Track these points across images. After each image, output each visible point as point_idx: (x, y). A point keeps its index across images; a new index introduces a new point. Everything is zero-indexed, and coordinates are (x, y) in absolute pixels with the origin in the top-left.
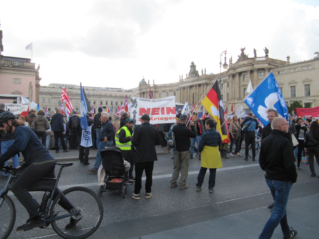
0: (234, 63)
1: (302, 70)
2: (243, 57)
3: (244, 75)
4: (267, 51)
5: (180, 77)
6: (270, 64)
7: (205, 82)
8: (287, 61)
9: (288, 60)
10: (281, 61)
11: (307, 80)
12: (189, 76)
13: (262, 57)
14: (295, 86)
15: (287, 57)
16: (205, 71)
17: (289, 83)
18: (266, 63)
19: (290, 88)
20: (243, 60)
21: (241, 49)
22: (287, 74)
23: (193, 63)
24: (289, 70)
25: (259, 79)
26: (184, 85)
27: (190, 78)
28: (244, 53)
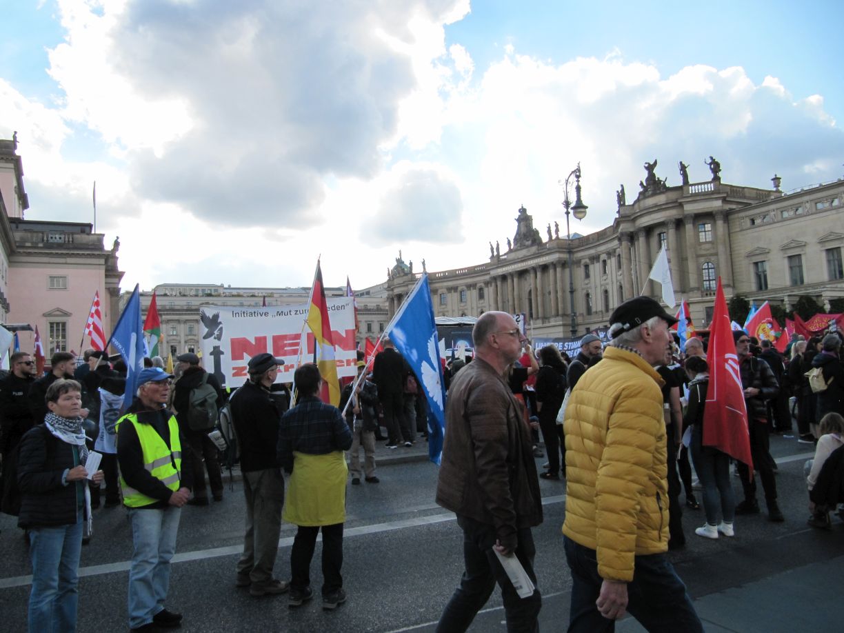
1: (814, 210)
2: (653, 185)
3: (660, 235)
4: (715, 167)
5: (492, 249)
6: (728, 199)
7: (559, 258)
8: (774, 189)
9: (777, 186)
10: (757, 189)
11: (832, 237)
12: (515, 244)
13: (704, 183)
14: (799, 255)
15: (772, 180)
16: (557, 231)
17: (785, 249)
18: (717, 199)
19: (786, 262)
20: (654, 194)
21: (647, 165)
22: (775, 223)
23: (523, 211)
24: (779, 213)
25: (701, 241)
26: (504, 269)
27: (519, 250)
28: (654, 175)
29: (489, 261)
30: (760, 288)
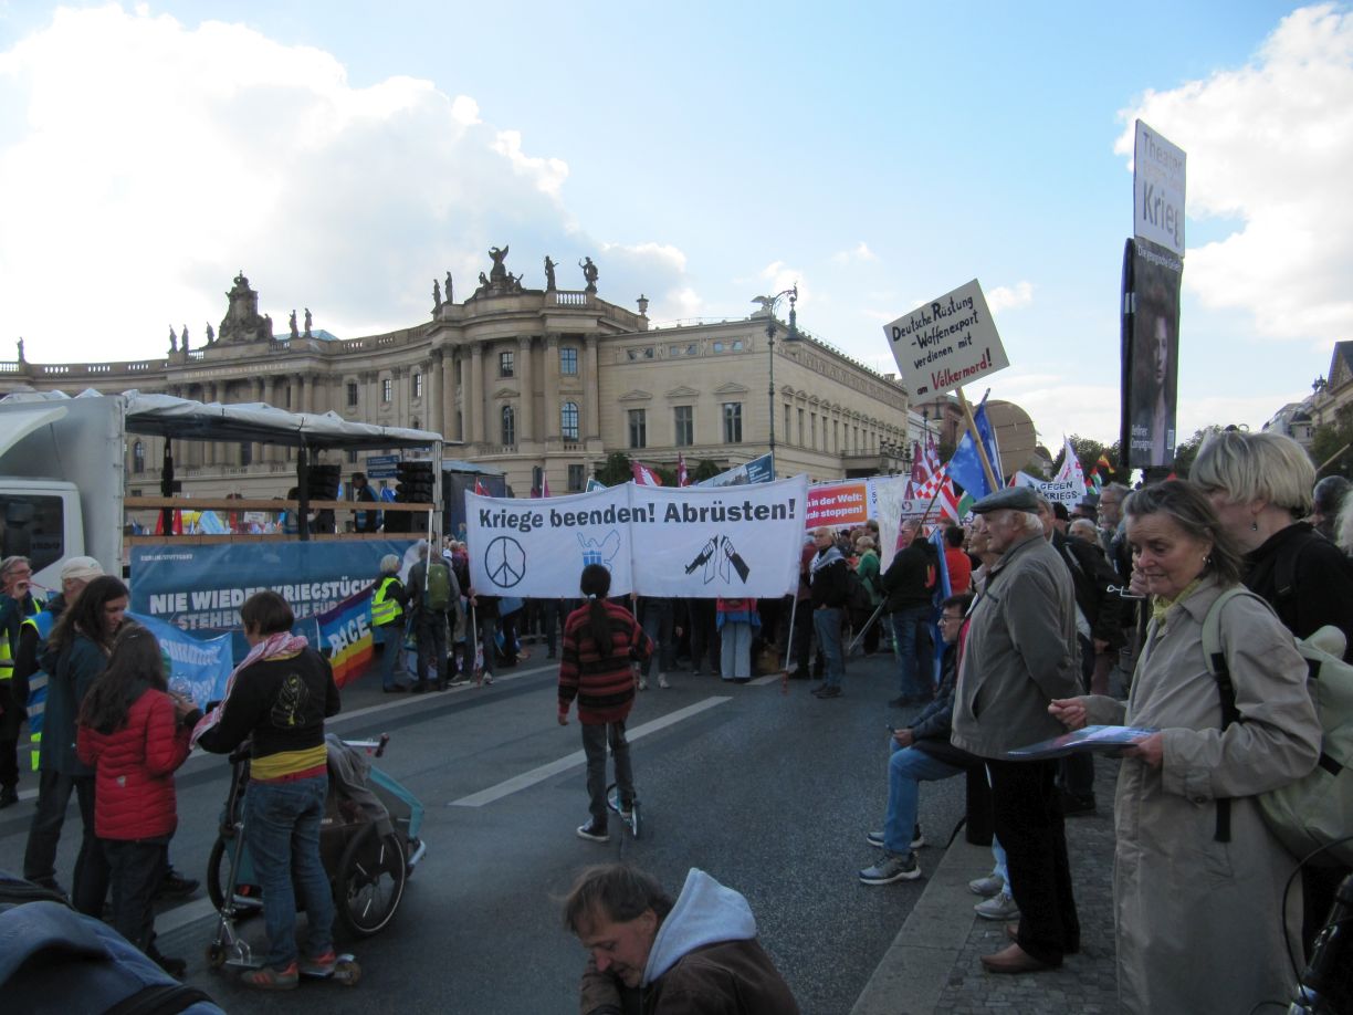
0: (463, 303)
1: (712, 352)
2: (500, 282)
3: (501, 355)
4: (591, 272)
5: (173, 338)
6: (602, 319)
7: (310, 368)
9: (643, 310)
11: (731, 389)
12: (221, 335)
13: (576, 293)
14: (689, 408)
15: (639, 301)
16: (308, 324)
17: (671, 396)
18: (592, 317)
19: (672, 414)
20: (502, 295)
21: (494, 251)
22: (662, 361)
23: (242, 282)
24: (667, 347)
25: (563, 371)
26: (197, 374)
27: (230, 346)
28: (503, 268)
29: (166, 357)
30: (634, 445)
